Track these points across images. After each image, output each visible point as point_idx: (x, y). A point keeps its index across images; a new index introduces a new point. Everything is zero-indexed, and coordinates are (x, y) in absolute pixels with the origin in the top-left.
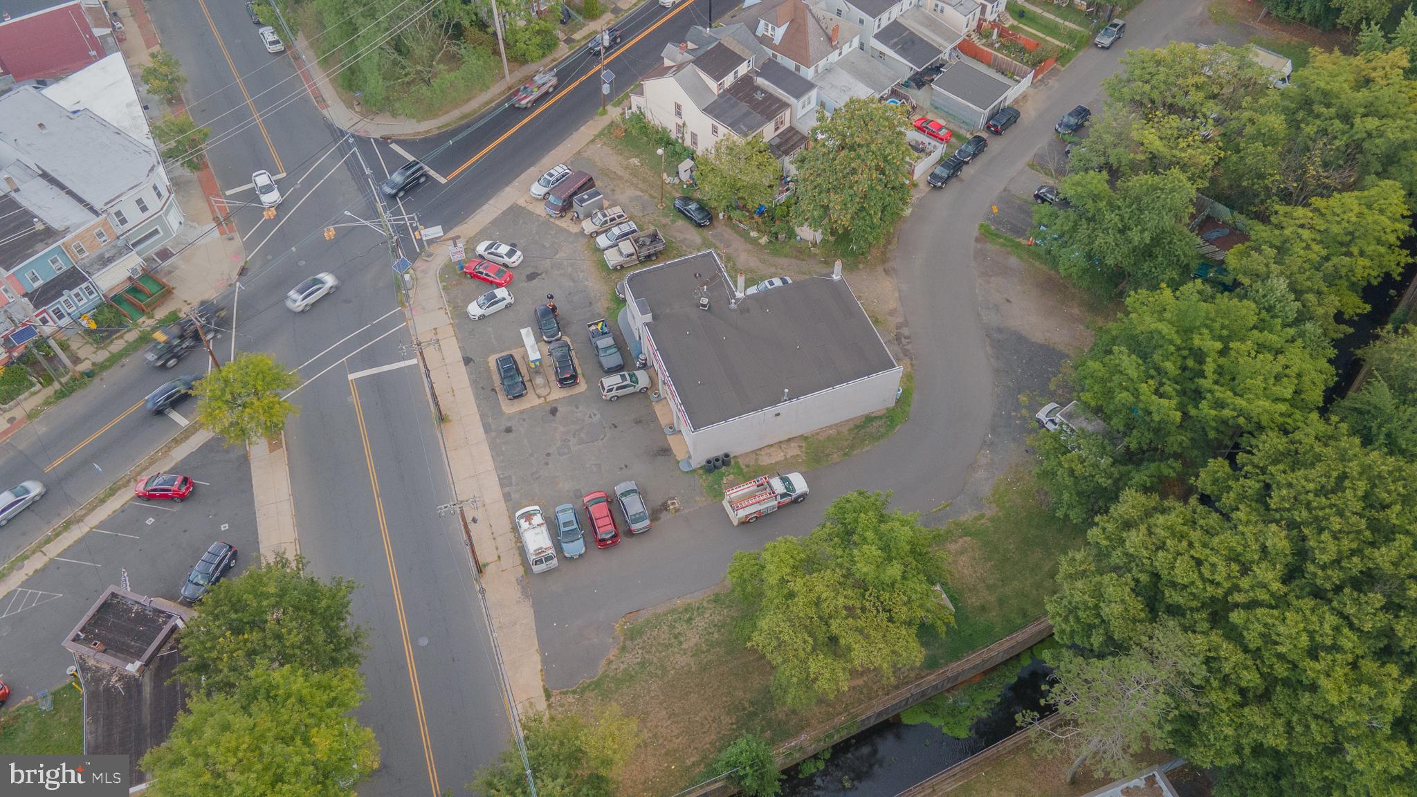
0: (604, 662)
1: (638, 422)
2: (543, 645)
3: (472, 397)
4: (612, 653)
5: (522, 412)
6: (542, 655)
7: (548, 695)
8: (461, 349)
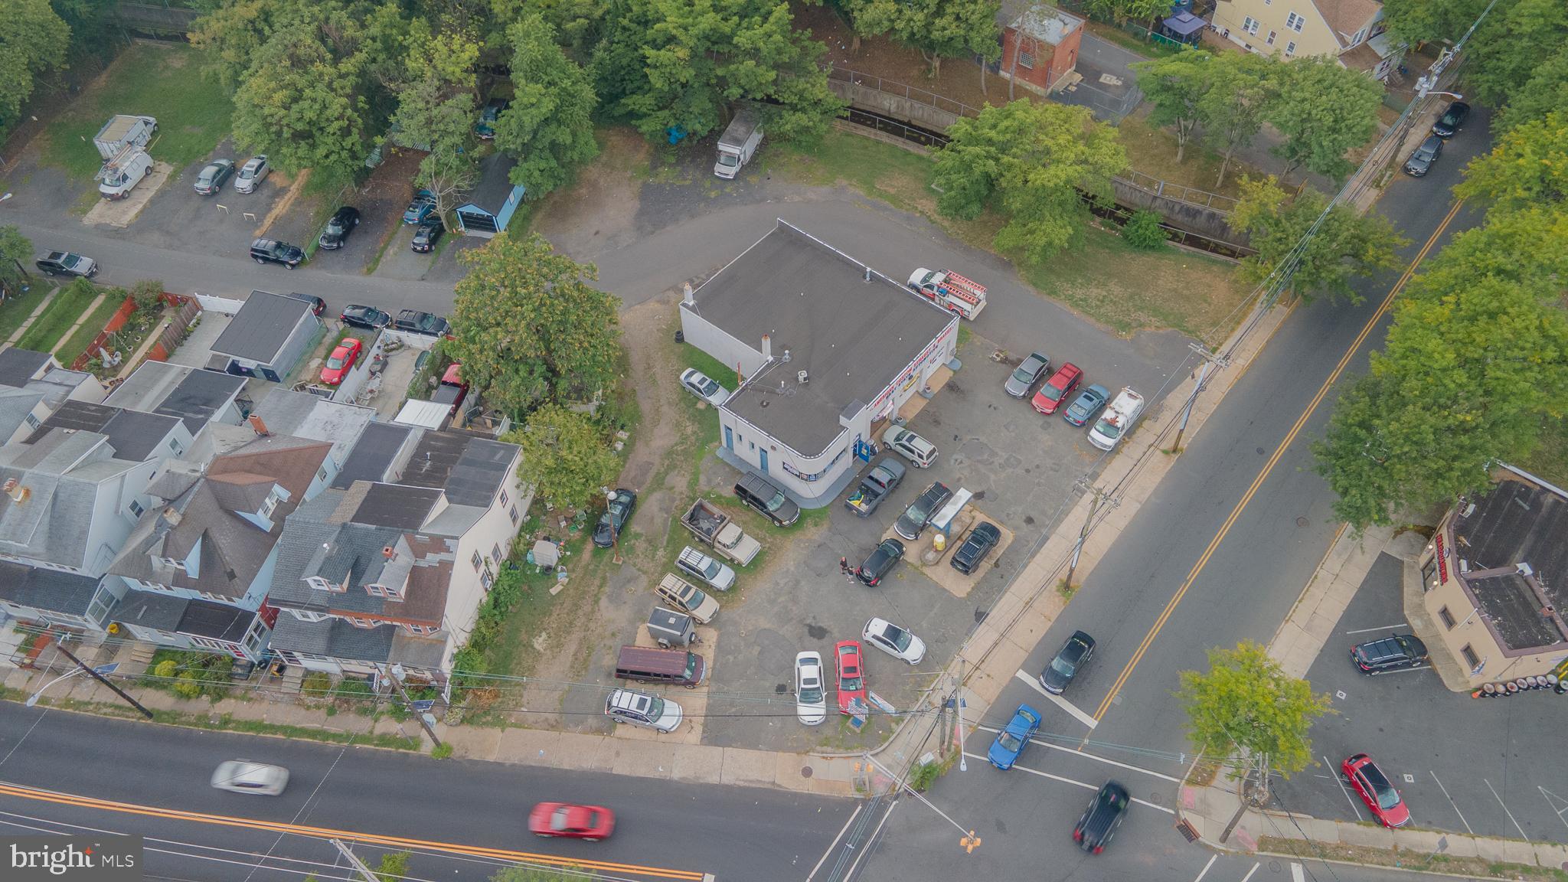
0: (1161, 332)
1: (937, 422)
4: (1148, 330)
7: (1215, 349)
8: (969, 633)
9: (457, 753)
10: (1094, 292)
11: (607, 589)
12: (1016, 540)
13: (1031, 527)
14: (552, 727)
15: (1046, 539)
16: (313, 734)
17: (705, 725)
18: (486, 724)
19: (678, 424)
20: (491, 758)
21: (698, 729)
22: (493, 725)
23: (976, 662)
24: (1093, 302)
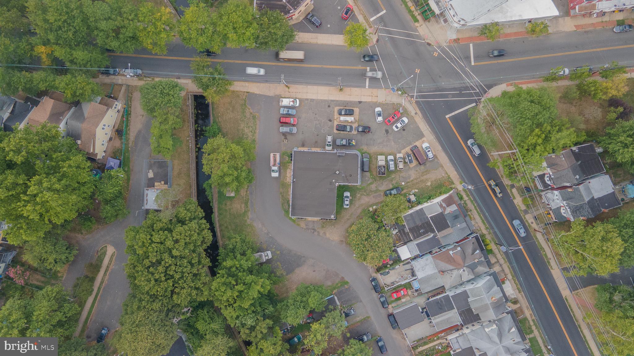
0: (250, 108)
1: (316, 142)
2: (260, 95)
3: (345, 100)
4: (251, 111)
5: (334, 112)
6: (257, 94)
7: (247, 92)
8: (366, 102)
9: (460, 180)
10: (246, 130)
11: (409, 180)
12: (336, 106)
13: (331, 105)
14: (442, 167)
15: (332, 101)
16: (476, 210)
17: (421, 139)
18: (451, 179)
19: (359, 199)
20: (456, 173)
21: (423, 139)
22: (450, 178)
23: (371, 97)
24: (251, 129)
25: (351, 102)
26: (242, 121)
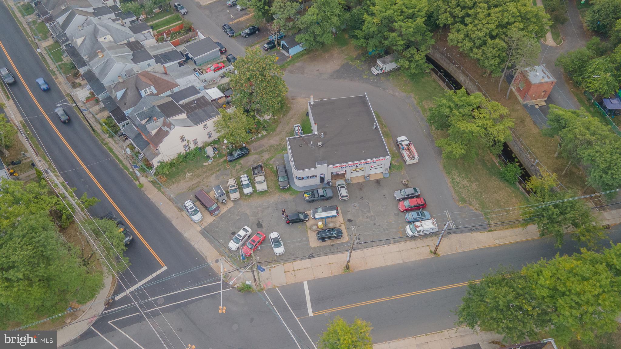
0: (476, 211)
1: (361, 189)
2: (470, 231)
4: (472, 208)
5: (349, 233)
6: (475, 231)
7: (491, 231)
8: (302, 258)
9: (143, 189)
11: (218, 173)
12: (348, 243)
14: (170, 199)
16: (119, 160)
17: (205, 227)
18: (156, 187)
20: (149, 196)
21: (202, 226)
23: (295, 269)
24: (460, 186)
25: (326, 254)
26: (477, 193)
